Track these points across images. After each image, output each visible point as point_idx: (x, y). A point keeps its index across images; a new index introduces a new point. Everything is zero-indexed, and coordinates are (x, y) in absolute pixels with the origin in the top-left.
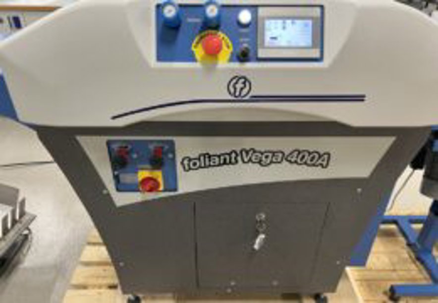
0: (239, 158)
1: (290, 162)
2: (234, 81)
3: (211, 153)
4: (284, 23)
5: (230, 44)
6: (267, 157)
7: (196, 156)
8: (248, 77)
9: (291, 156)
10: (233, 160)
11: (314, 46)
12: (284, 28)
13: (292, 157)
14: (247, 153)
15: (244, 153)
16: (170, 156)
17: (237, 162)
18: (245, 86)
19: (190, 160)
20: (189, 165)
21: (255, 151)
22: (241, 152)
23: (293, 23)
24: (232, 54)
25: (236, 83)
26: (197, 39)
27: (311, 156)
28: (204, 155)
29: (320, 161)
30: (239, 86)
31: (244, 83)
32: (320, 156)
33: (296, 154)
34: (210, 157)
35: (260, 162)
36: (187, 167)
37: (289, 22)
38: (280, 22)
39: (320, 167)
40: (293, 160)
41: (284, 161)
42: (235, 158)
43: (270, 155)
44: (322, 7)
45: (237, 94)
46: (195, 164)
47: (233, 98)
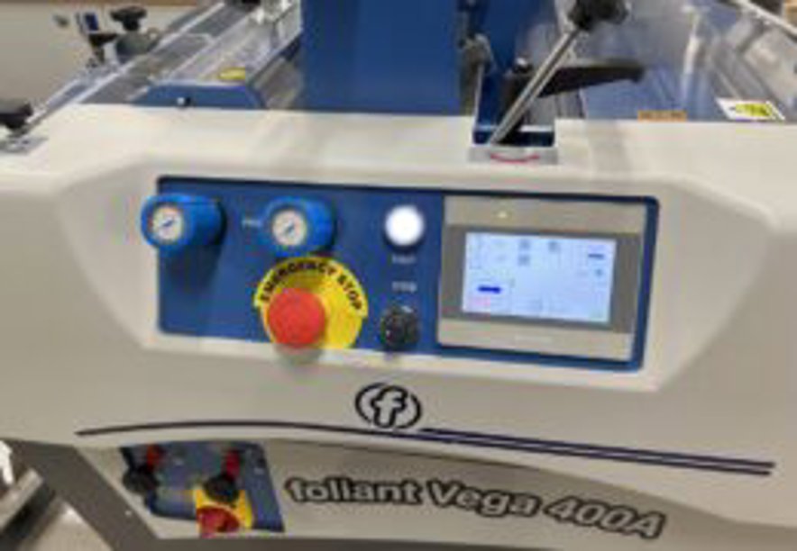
0: (425, 495)
1: (557, 517)
2: (374, 393)
3: (355, 478)
4: (525, 245)
5: (362, 299)
6: (495, 502)
7: (320, 477)
8: (411, 389)
9: (559, 507)
10: (410, 496)
11: (615, 324)
12: (524, 260)
13: (562, 510)
14: (445, 489)
15: (436, 487)
16: (258, 471)
17: (419, 501)
18: (404, 407)
19: (304, 484)
20: (304, 492)
21: (462, 488)
22: (429, 484)
23: (553, 247)
24: (367, 323)
25: (380, 397)
26: (267, 278)
27: (613, 514)
28: (339, 481)
29: (638, 525)
30: (388, 404)
31: (402, 400)
32: (636, 517)
33: (572, 504)
34: (351, 485)
35: (478, 508)
36: (299, 496)
37: (540, 243)
38: (512, 242)
39: (636, 537)
40: (564, 515)
41: (540, 513)
42: (416, 495)
43: (505, 500)
44: (651, 204)
45: (384, 418)
46: (317, 493)
47: (372, 427)
